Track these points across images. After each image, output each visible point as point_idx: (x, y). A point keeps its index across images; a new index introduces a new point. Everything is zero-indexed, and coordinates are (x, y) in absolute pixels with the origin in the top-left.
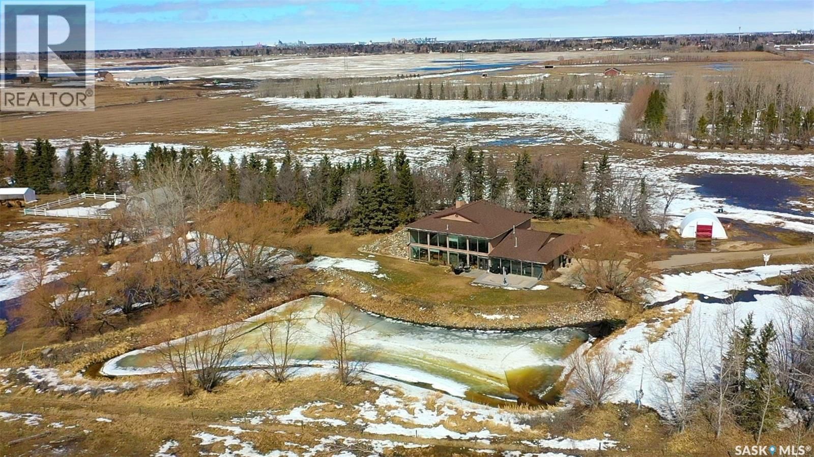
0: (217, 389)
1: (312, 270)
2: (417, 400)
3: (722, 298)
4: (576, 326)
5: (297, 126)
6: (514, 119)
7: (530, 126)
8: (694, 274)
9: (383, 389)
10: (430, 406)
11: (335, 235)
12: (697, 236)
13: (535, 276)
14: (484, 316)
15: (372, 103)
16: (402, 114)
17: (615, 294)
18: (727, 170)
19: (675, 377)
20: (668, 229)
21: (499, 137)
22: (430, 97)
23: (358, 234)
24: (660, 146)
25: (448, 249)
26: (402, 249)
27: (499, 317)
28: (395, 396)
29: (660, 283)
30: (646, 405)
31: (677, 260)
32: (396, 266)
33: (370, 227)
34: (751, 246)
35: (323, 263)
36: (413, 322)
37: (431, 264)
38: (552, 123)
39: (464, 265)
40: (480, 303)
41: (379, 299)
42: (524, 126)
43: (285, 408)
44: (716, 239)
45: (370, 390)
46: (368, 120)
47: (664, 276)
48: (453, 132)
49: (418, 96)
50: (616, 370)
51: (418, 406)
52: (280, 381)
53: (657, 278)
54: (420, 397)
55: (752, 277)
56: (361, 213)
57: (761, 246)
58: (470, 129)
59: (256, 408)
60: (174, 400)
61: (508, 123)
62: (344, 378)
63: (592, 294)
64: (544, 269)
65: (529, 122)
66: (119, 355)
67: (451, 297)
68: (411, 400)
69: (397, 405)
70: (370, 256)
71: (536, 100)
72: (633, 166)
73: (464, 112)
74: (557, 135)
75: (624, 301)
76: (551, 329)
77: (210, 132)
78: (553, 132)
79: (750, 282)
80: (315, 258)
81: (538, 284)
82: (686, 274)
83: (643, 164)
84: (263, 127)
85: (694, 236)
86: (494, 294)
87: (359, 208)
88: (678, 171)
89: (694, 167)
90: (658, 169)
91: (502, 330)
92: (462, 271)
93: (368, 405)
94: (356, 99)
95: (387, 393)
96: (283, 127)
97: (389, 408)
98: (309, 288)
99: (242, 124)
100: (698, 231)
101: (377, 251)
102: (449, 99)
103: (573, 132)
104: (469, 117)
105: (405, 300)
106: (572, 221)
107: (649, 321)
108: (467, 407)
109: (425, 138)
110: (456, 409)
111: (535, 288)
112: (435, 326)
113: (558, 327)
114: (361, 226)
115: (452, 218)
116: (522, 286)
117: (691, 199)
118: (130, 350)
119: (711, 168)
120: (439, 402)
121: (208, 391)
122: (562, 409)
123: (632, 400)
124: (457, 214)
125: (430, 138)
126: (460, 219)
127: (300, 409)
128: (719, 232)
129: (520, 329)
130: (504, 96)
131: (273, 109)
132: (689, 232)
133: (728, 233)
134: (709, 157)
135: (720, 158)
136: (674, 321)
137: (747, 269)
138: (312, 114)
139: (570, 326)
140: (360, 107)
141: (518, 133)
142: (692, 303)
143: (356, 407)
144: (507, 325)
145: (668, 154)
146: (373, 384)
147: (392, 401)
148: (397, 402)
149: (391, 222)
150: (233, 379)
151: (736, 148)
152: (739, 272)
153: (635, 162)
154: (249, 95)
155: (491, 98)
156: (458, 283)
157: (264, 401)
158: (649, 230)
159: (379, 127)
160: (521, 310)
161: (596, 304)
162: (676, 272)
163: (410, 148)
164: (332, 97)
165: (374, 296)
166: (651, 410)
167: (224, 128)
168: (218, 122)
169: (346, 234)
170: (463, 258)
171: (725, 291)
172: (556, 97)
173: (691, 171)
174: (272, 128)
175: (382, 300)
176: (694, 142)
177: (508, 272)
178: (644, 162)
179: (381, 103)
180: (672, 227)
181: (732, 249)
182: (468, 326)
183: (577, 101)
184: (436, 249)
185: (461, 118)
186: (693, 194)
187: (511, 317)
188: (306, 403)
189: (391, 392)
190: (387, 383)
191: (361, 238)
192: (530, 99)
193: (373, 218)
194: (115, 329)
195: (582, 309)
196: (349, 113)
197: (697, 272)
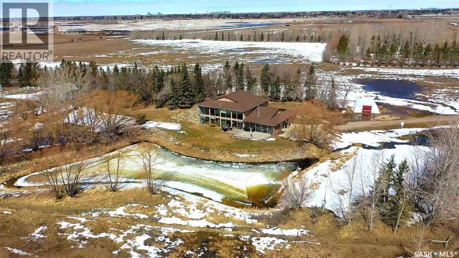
0: (77, 195)
1: (144, 128)
2: (192, 203)
3: (376, 146)
4: (290, 161)
5: (150, 54)
6: (266, 50)
7: (275, 54)
8: (360, 133)
9: (174, 197)
10: (200, 207)
11: (159, 109)
12: (363, 112)
13: (269, 133)
14: (238, 155)
15: (191, 42)
16: (206, 48)
17: (314, 144)
18: (381, 77)
19: (346, 192)
20: (346, 108)
21: (257, 60)
22: (223, 39)
23: (172, 109)
24: (344, 65)
25: (220, 118)
26: (195, 117)
27: (246, 156)
28: (180, 201)
29: (340, 137)
30: (328, 208)
31: (351, 125)
32: (191, 127)
33: (179, 105)
34: (393, 118)
35: (150, 125)
36: (197, 158)
37: (211, 126)
38: (287, 53)
39: (229, 127)
40: (235, 148)
41: (180, 145)
42: (271, 54)
43: (114, 207)
44: (374, 114)
45: (166, 198)
46: (188, 51)
47: (342, 133)
48: (233, 57)
49: (216, 39)
50: (311, 187)
51: (192, 207)
52: (114, 191)
53: (338, 135)
54: (195, 202)
55: (393, 135)
56: (173, 97)
57: (399, 118)
58: (242, 55)
59: (98, 207)
60: (51, 201)
61: (263, 52)
62: (151, 190)
63: (300, 143)
64: (274, 129)
65: (274, 52)
66: (27, 174)
67: (220, 144)
68: (188, 203)
69: (180, 206)
70: (178, 121)
71: (279, 41)
72: (329, 75)
73: (240, 47)
74: (288, 59)
75: (319, 147)
76: (276, 163)
77: (104, 56)
78: (287, 57)
79: (392, 138)
80: (147, 122)
81: (270, 137)
82: (355, 132)
83: (334, 74)
84: (132, 54)
85: (361, 112)
86: (245, 143)
87: (172, 94)
88: (354, 78)
89: (363, 76)
90: (342, 76)
91: (247, 163)
92: (228, 130)
93: (163, 206)
94: (183, 40)
95: (175, 199)
96: (143, 54)
97: (175, 208)
98: (141, 138)
99: (121, 52)
100: (363, 109)
101: (182, 118)
102: (232, 41)
103: (298, 57)
104: (242, 50)
105: (194, 145)
106: (292, 103)
107: (333, 159)
108: (221, 207)
109: (217, 60)
110: (215, 210)
111: (268, 140)
112: (209, 160)
113: (280, 162)
114: (173, 105)
115: (224, 100)
116: (261, 138)
117: (360, 92)
118: (34, 172)
119: (372, 76)
120: (205, 205)
121: (72, 196)
122: (278, 210)
123: (319, 205)
124: (226, 97)
125: (220, 60)
126: (228, 100)
127: (123, 208)
128: (375, 110)
129: (258, 163)
130: (262, 39)
131: (139, 45)
132: (358, 110)
133: (381, 110)
134: (371, 71)
135: (377, 71)
136: (348, 159)
137: (390, 130)
138: (158, 47)
139: (287, 161)
140: (184, 44)
141: (268, 57)
142: (358, 149)
143: (156, 207)
144: (251, 160)
145: (349, 69)
146: (168, 193)
147: (178, 204)
148: (180, 204)
149: (190, 102)
150: (88, 189)
151: (386, 66)
152: (386, 132)
153: (330, 73)
154: (127, 38)
155: (255, 40)
156: (225, 136)
157: (103, 203)
158: (336, 108)
159: (193, 54)
160: (259, 152)
161: (303, 149)
162: (350, 131)
163: (208, 65)
164: (171, 40)
165: (177, 143)
166: (331, 211)
167: (111, 54)
168: (108, 51)
169: (165, 109)
170: (229, 122)
171: (378, 143)
172: (290, 40)
173: (361, 77)
174: (136, 55)
175: (181, 145)
176: (363, 63)
177: (253, 131)
178: (335, 73)
179: (196, 42)
180: (348, 107)
181: (382, 119)
182: (228, 160)
183: (301, 42)
184: (214, 117)
185: (238, 50)
186: (361, 90)
187: (253, 156)
188: (127, 204)
189: (177, 198)
190: (177, 193)
191: (174, 111)
192: (276, 41)
193: (180, 100)
194: (27, 159)
195: (294, 152)
196: (178, 47)
197: (362, 132)
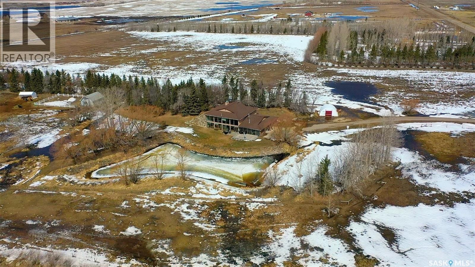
0: (137, 182)
1: (166, 132)
2: (210, 186)
3: (329, 144)
4: (271, 156)
5: (150, 51)
6: (256, 46)
7: (264, 52)
8: (320, 133)
9: (198, 182)
10: (215, 188)
11: (175, 116)
12: (326, 115)
13: (257, 135)
14: (236, 152)
15: (186, 36)
16: (201, 43)
17: (287, 143)
18: (349, 79)
19: (302, 176)
20: (314, 112)
21: (248, 59)
22: (215, 32)
23: (184, 116)
24: (322, 65)
25: (222, 124)
26: (203, 123)
27: (241, 153)
28: (202, 184)
29: (306, 137)
30: (290, 186)
31: (315, 127)
32: (201, 131)
33: (189, 113)
34: (346, 120)
35: (171, 129)
36: (208, 155)
37: (215, 130)
38: (274, 50)
39: (229, 130)
40: (234, 147)
41: (195, 145)
42: (260, 52)
43: (163, 190)
44: (333, 117)
45: (193, 183)
46: (185, 47)
47: (308, 134)
48: (226, 55)
49: (209, 31)
50: (283, 174)
51: (210, 188)
52: (161, 179)
53: (305, 135)
54: (211, 185)
55: (343, 134)
57: (351, 120)
58: (234, 53)
59: (153, 189)
60: (122, 187)
61: (253, 49)
62: (184, 178)
63: (278, 143)
64: (260, 133)
65: (263, 49)
66: (96, 170)
67: (223, 145)
68: (208, 185)
69: (203, 187)
70: (190, 126)
71: (268, 34)
72: (308, 77)
73: (232, 42)
74: (275, 57)
75: (290, 145)
76: (261, 157)
77: (108, 55)
78: (274, 55)
79: (341, 136)
80: (167, 127)
81: (258, 139)
82: (317, 133)
83: (312, 76)
84: (134, 52)
85: (325, 115)
86: (240, 143)
88: (327, 80)
89: (335, 77)
90: (318, 78)
91: (242, 158)
92: (228, 133)
93: (193, 187)
94: (178, 33)
95: (199, 183)
96: (143, 52)
97: (200, 188)
98: (166, 140)
99: (122, 50)
100: (326, 113)
101: (193, 124)
102: (224, 33)
103: (283, 56)
104: (234, 45)
105: (205, 146)
106: (274, 109)
107: (298, 154)
108: (228, 187)
109: (213, 59)
110: (224, 189)
111: (256, 141)
112: (217, 156)
113: (264, 156)
114: (185, 113)
115: (224, 110)
116: (251, 139)
117: (328, 96)
118: (100, 168)
119: (342, 78)
120: (218, 186)
121: (135, 184)
122: (261, 188)
123: (285, 185)
124: (226, 109)
125: (215, 59)
126: (227, 111)
127: (169, 189)
128: (335, 114)
129: (249, 157)
130: (252, 31)
132: (322, 114)
133: (339, 113)
134: (343, 72)
135: (347, 72)
136: (308, 154)
137: (342, 131)
138: (156, 43)
139: (268, 156)
140: (180, 38)
141: (257, 56)
142: (317, 146)
143: (189, 188)
144: (245, 156)
145: (325, 69)
146: (194, 180)
147: (201, 186)
149: (198, 111)
150: (142, 178)
151: (356, 66)
152: (338, 132)
153: (309, 74)
154: (123, 29)
155: (246, 33)
156: (225, 138)
157: (156, 187)
158: (306, 113)
159: (189, 52)
160: (250, 150)
161: (279, 147)
162: (313, 132)
163: (205, 66)
164: (165, 31)
165: (193, 144)
166: (291, 188)
167: (114, 52)
168: (110, 48)
169: (179, 116)
170: (228, 127)
171: (331, 141)
172: (278, 33)
173: (333, 80)
174: (138, 53)
175: (196, 145)
176: (338, 62)
177: (246, 133)
178: (313, 75)
179: (190, 36)
180: (316, 111)
181: (338, 122)
182: (229, 156)
183: (288, 34)
184: (218, 123)
185: (230, 46)
186: (330, 93)
187: (246, 153)
188: (171, 187)
189: (201, 183)
190: (199, 179)
191: (186, 118)
192: (265, 33)
193: (190, 109)
194: (92, 159)
195: (274, 149)
196: (175, 43)
197: (322, 132)
